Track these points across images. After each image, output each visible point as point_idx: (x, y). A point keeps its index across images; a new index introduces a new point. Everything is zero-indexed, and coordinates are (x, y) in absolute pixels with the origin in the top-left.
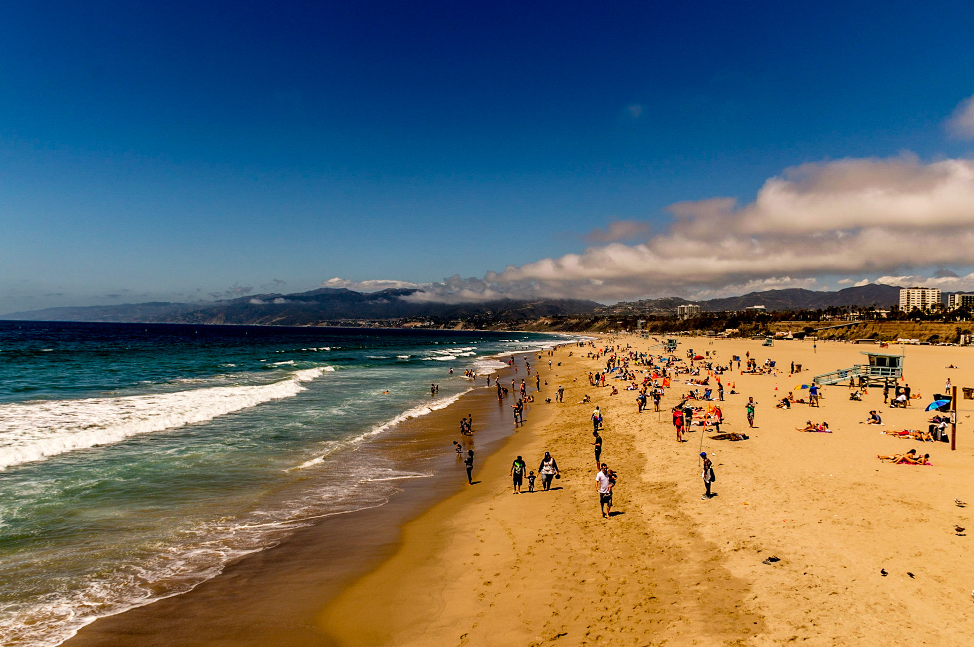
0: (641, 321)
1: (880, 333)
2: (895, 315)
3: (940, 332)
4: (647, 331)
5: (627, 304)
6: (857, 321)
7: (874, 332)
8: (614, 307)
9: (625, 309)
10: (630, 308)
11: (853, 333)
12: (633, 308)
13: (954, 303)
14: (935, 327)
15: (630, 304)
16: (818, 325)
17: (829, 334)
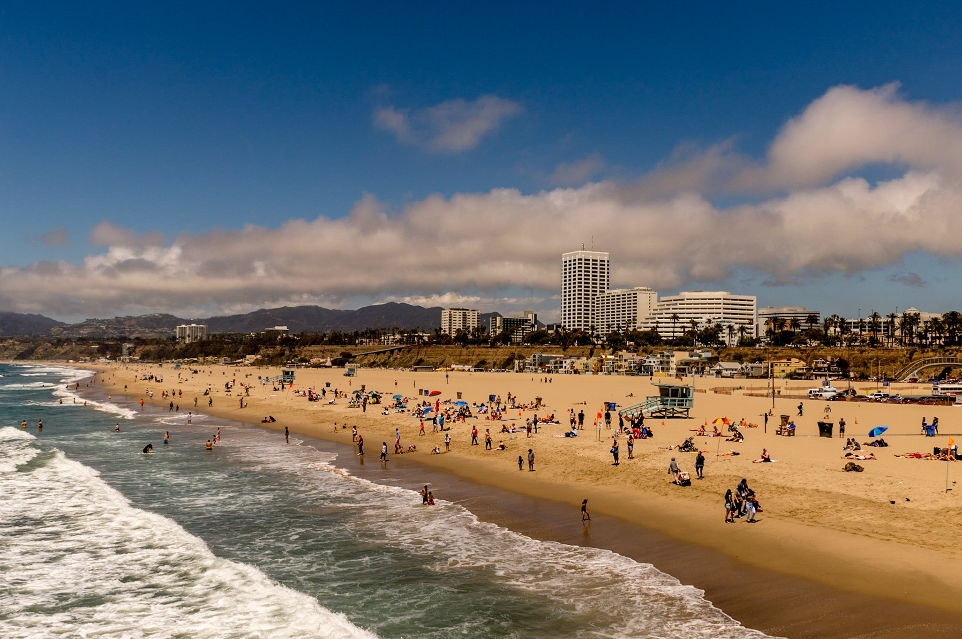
0: (128, 346)
1: (425, 359)
2: (440, 339)
3: (487, 357)
4: (137, 358)
5: (99, 321)
6: (399, 346)
7: (419, 357)
8: (80, 326)
9: (97, 328)
10: (104, 327)
11: (396, 358)
12: (107, 328)
13: (496, 326)
14: (482, 352)
15: (103, 322)
16: (355, 350)
17: (369, 361)
